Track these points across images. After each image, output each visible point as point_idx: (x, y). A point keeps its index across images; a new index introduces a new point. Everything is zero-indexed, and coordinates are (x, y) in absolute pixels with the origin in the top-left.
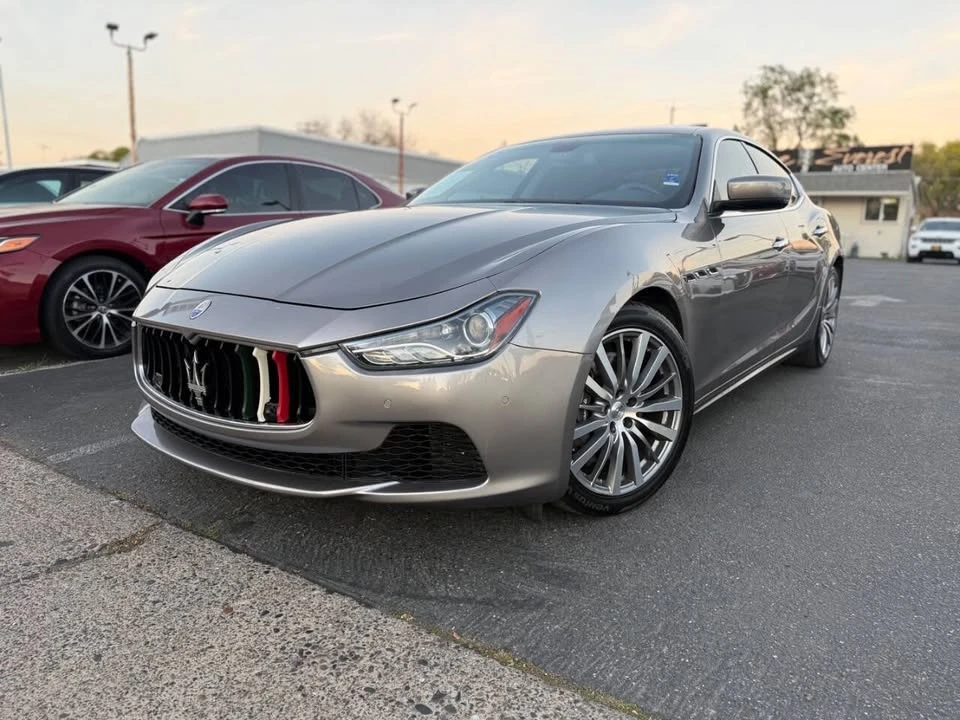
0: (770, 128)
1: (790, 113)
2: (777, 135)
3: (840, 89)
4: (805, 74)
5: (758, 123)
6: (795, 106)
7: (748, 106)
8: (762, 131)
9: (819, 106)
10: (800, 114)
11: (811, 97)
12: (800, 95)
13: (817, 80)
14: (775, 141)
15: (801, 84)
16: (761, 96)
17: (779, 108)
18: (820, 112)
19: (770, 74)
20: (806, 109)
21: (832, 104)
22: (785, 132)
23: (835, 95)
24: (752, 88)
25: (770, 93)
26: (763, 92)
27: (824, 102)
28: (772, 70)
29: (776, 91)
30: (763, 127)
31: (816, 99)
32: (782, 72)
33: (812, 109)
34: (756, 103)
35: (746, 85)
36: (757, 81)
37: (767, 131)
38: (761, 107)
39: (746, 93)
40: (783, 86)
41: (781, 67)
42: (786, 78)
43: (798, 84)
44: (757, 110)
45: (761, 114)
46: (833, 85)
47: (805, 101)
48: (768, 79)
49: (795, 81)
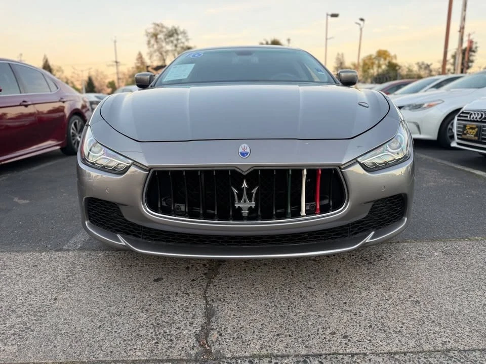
0: (161, 54)
1: (169, 47)
2: (165, 57)
3: (189, 37)
4: (174, 29)
5: (155, 51)
6: (171, 44)
7: (149, 43)
8: (157, 55)
9: (182, 45)
10: (174, 48)
11: (178, 40)
12: (172, 39)
13: (179, 32)
14: (164, 60)
15: (173, 33)
16: (154, 38)
17: (164, 44)
18: (182, 48)
19: (157, 27)
20: (176, 46)
21: (187, 44)
22: (168, 56)
23: (187, 40)
24: (149, 33)
25: (159, 36)
26: (155, 36)
27: (183, 43)
28: (158, 25)
29: (161, 36)
30: (157, 53)
31: (179, 41)
32: (163, 27)
33: (179, 46)
34: (153, 41)
35: (146, 31)
36: (152, 31)
37: (160, 55)
38: (155, 43)
39: (147, 36)
40: (164, 33)
41: (162, 24)
42: (164, 30)
43: (171, 33)
44: (153, 45)
45: (156, 47)
46: (186, 35)
47: (175, 42)
48: (156, 30)
49: (169, 32)
